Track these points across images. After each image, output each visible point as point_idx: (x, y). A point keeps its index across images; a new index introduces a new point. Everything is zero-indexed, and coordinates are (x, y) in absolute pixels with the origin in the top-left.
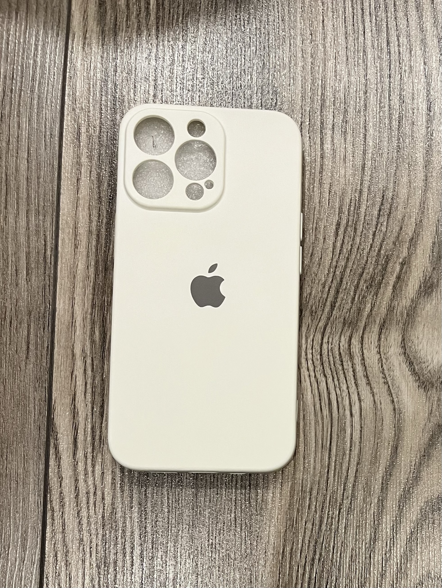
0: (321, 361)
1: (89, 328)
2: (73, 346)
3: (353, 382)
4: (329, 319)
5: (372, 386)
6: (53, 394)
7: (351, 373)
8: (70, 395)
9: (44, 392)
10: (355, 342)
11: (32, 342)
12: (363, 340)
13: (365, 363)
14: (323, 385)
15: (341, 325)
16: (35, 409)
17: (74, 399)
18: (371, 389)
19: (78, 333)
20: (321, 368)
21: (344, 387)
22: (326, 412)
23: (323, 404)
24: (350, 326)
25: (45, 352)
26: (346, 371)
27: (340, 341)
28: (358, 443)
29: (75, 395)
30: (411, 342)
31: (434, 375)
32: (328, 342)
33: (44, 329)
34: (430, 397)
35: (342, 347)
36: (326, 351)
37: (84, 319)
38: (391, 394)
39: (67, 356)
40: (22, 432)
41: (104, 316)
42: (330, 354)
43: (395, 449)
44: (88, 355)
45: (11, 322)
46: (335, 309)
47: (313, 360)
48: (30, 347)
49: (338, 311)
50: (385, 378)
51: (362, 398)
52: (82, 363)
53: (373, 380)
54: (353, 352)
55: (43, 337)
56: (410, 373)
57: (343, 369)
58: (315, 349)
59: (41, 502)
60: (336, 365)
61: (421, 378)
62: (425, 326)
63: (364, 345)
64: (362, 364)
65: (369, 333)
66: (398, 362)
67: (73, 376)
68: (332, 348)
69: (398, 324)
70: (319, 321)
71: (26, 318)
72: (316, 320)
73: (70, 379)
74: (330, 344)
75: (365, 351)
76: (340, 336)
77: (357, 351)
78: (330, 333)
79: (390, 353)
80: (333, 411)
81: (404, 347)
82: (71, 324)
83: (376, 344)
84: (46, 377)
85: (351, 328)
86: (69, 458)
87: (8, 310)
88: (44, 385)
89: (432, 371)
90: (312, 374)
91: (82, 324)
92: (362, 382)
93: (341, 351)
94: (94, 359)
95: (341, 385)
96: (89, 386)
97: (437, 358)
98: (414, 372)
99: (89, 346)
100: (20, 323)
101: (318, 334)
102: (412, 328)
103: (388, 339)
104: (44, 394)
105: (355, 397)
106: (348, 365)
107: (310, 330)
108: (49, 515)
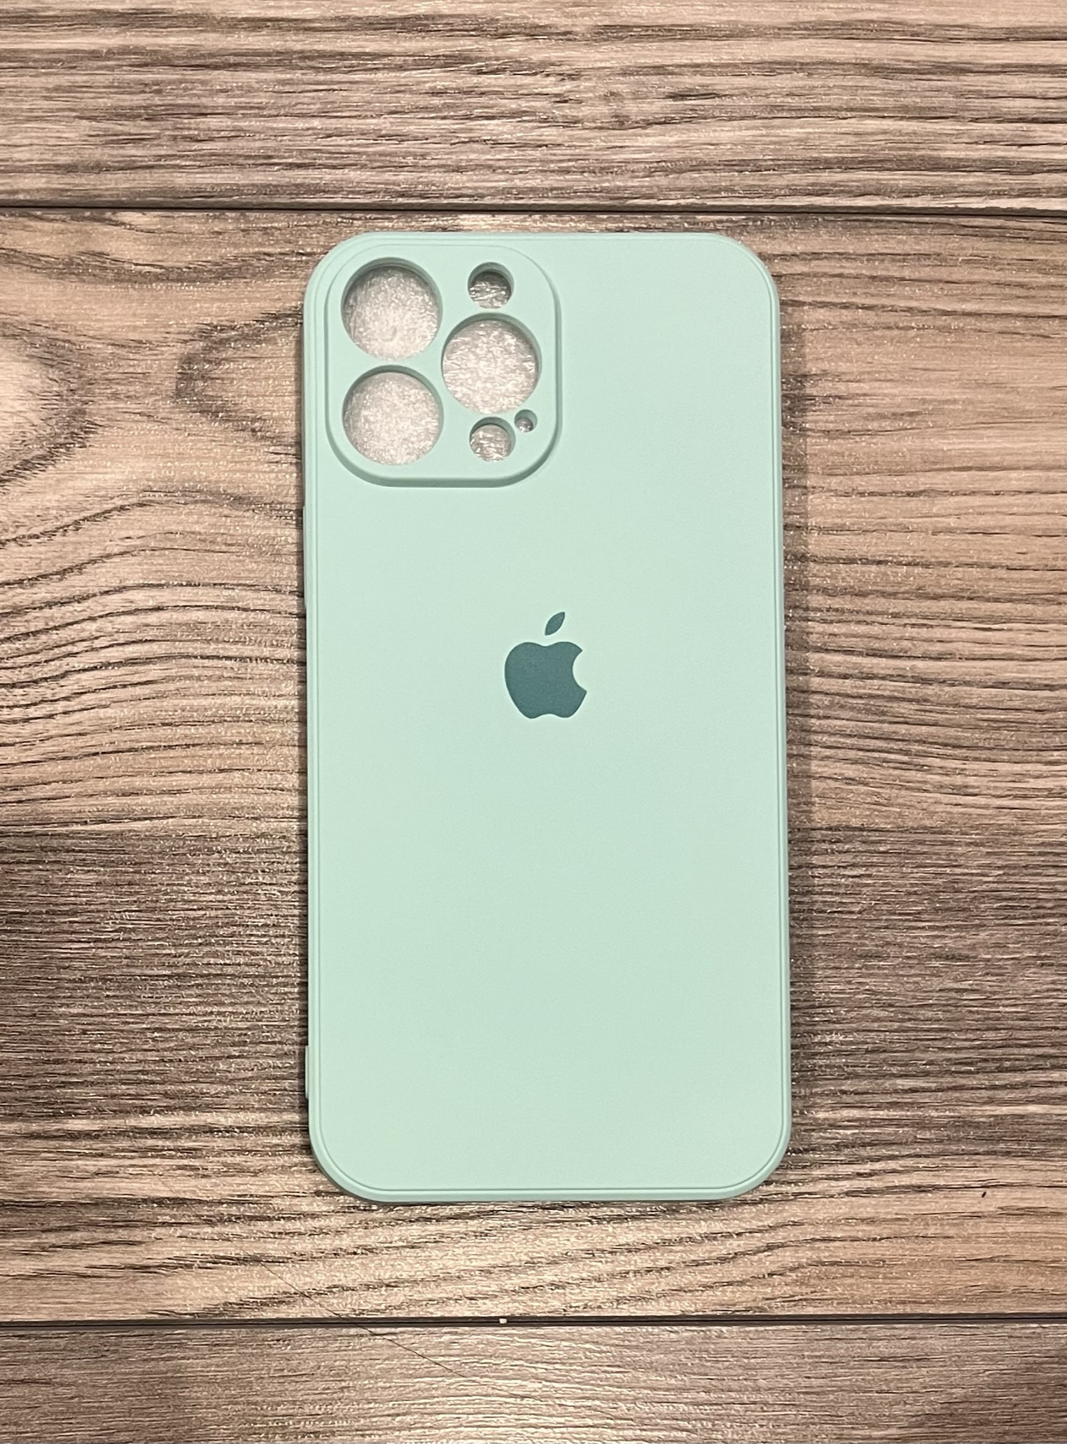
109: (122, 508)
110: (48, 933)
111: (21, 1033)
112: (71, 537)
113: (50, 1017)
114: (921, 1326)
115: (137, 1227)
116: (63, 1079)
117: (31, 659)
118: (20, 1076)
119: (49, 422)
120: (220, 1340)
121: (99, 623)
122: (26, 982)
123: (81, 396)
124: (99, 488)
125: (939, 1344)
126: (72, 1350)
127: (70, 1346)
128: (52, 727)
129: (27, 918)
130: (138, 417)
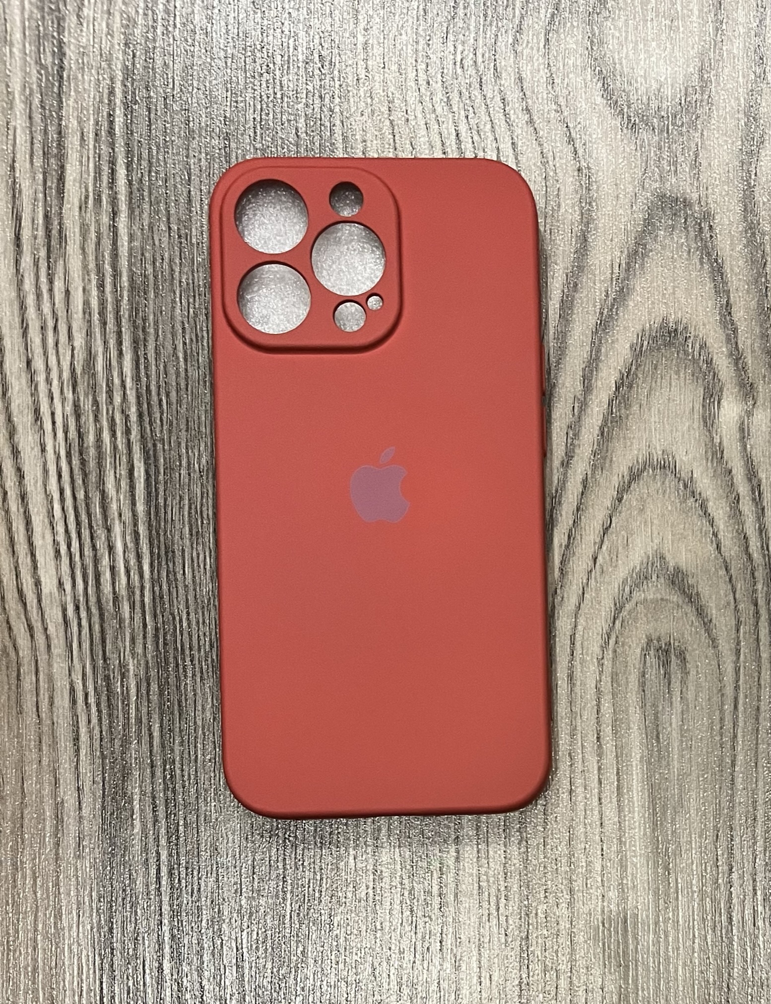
3: (502, 120)
5: (537, 127)
8: (5, 161)
13: (524, 85)
14: (448, 127)
17: (13, 168)
18: (535, 131)
21: (487, 130)
26: (489, 102)
29: (14, 161)
31: (648, 104)
43: (584, 239)
47: (428, 82)
51: (520, 150)
52: (24, 106)
53: (538, 115)
56: (605, 102)
57: (483, 97)
73: (5, 133)
81: (592, 56)
83: (542, 52)
92: (519, 119)
95: (482, 125)
96: (37, 145)
98: (612, 100)
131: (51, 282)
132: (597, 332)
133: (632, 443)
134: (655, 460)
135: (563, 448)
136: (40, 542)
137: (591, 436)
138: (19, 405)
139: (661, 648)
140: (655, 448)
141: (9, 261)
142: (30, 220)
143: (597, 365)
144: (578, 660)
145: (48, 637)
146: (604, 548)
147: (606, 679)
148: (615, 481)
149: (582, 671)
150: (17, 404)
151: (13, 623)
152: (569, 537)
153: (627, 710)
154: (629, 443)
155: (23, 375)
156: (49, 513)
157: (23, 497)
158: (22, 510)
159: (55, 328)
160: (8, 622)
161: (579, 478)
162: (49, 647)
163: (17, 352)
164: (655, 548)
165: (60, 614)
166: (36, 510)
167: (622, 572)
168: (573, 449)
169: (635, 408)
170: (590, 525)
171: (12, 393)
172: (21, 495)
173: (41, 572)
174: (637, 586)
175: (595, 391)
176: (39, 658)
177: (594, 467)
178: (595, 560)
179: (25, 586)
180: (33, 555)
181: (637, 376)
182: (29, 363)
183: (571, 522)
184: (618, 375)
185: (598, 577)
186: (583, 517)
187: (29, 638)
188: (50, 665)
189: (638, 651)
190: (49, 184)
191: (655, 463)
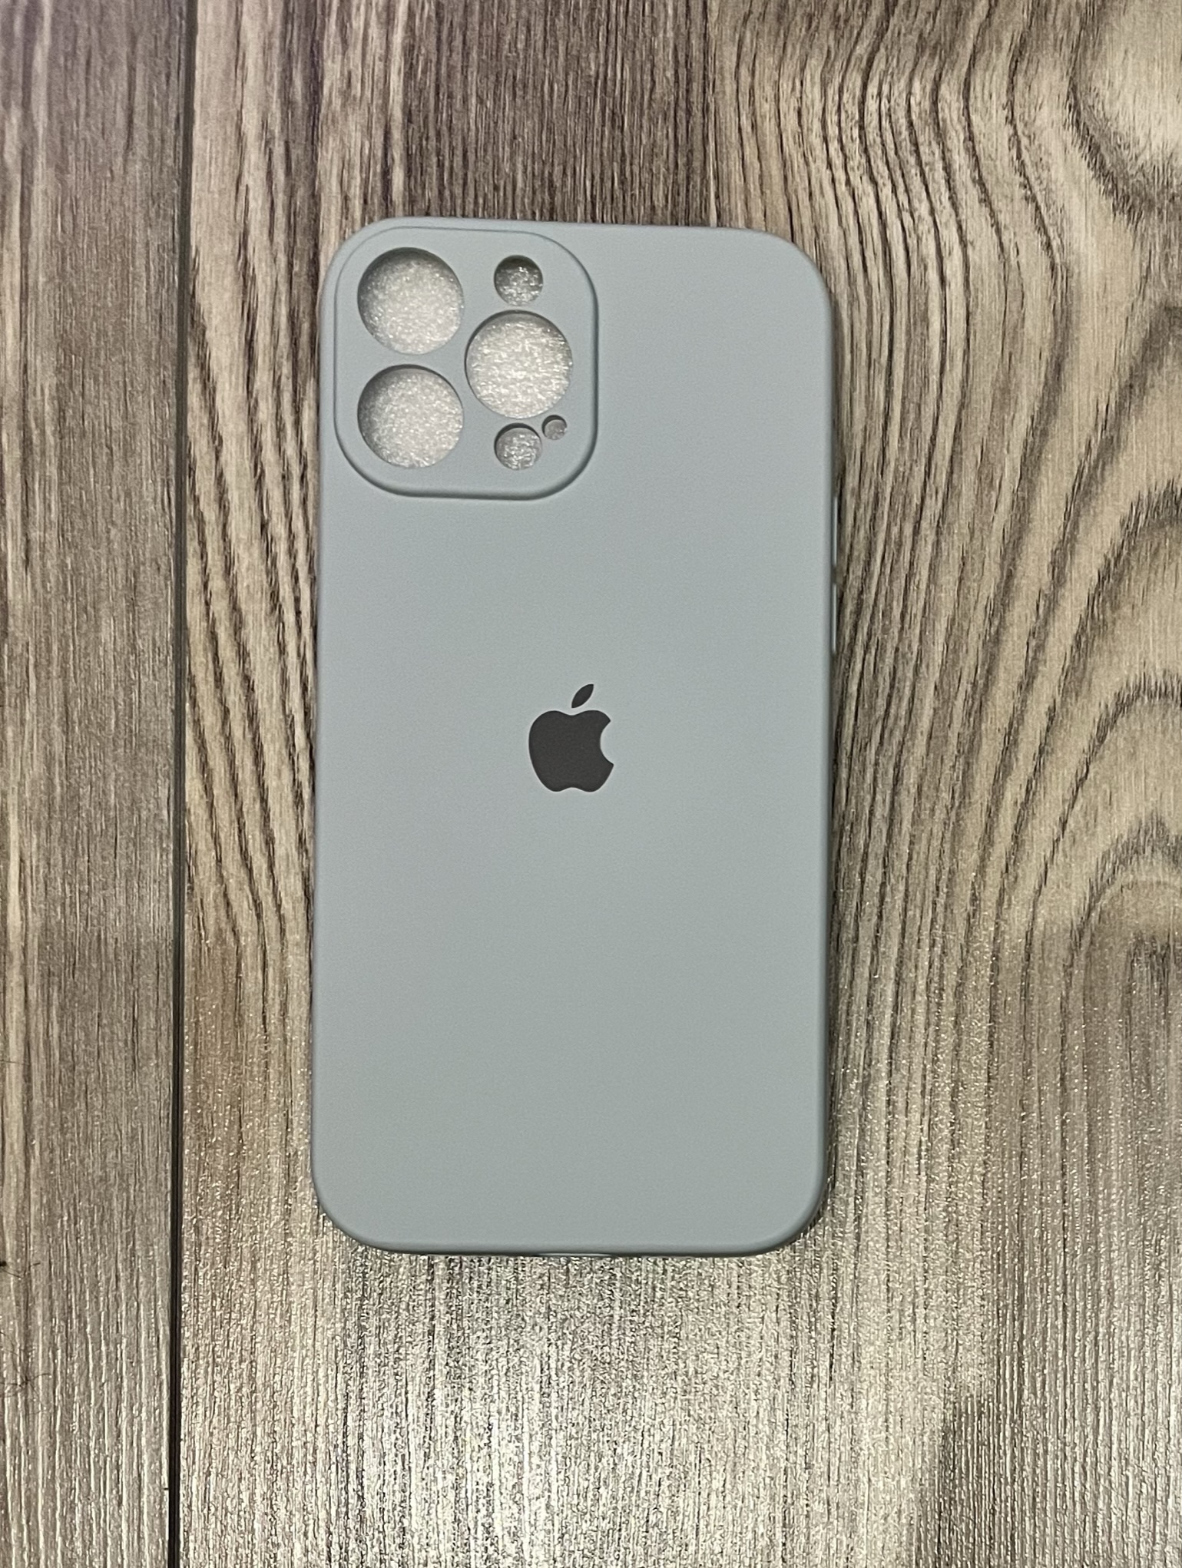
0: (861, 142)
1: (276, 70)
2: (240, 113)
3: (945, 196)
4: (880, 34)
5: (995, 207)
6: (193, 233)
7: (940, 174)
8: (233, 234)
9: (170, 229)
10: (949, 94)
11: (140, 106)
12: (969, 90)
13: (977, 149)
14: (868, 204)
15: (909, 53)
16: (148, 269)
17: (243, 244)
18: (993, 214)
19: (251, 82)
20: (864, 161)
21: (923, 209)
22: (877, 273)
23: (869, 254)
24: (935, 54)
25: (170, 131)
26: (927, 169)
27: (910, 93)
28: (959, 354)
29: (245, 234)
30: (1094, 94)
31: (1154, 178)
32: (880, 94)
33: (168, 76)
34: (1143, 235)
35: (915, 108)
36: (876, 116)
37: (266, 49)
38: (1044, 227)
39: (225, 140)
40: (120, 326)
41: (313, 41)
42: (885, 124)
43: (1057, 367)
44: (277, 135)
45: (88, 63)
46: (897, 11)
47: (840, 141)
48: (136, 121)
49: (903, 17)
50: (1027, 185)
51: (969, 238)
52: (262, 155)
53: (997, 190)
54: (944, 121)
55: (167, 96)
56: (1092, 173)
57: (919, 162)
58: (846, 112)
59: (169, 498)
60: (900, 153)
61: (1120, 186)
62: (1130, 55)
63: (972, 101)
64: (967, 150)
65: (986, 70)
66: (1061, 148)
67: (242, 188)
68: (889, 110)
69: (1058, 48)
70: (856, 43)
71: (123, 51)
72: (849, 39)
73: (233, 194)
74: (884, 101)
75: (973, 117)
76: (911, 80)
77: (955, 118)
78: (886, 72)
79: (1038, 123)
80: (894, 271)
81: (1075, 107)
82: (234, 62)
83: (1004, 100)
84: (175, 191)
85: (937, 59)
86: (237, 389)
87: (83, 33)
88: (170, 211)
89: (1148, 170)
90: (840, 175)
91: (260, 61)
92: (969, 195)
93: (914, 117)
94: (291, 145)
95: (916, 203)
96: (280, 213)
97: (1160, 134)
98: (1101, 171)
99: (278, 115)
100: (111, 65)
101: (854, 73)
102: (1094, 58)
103: (1035, 85)
104: (170, 234)
105: (950, 236)
106: (930, 152)
107: (833, 65)
108: (191, 529)
109: (1049, 246)
110: (602, 155)
111: (496, 123)
112: (1019, 193)
113: (513, 154)
114: (171, 1064)
115: (288, 236)
116: (447, 164)
117: (890, 146)
118: (451, 121)
119: (1140, 174)
120: (166, 322)
121: (929, 219)
122: (550, 131)
123: (1168, 207)
124: (1070, 222)
125: (151, 1082)
126: (161, 171)
127: (165, 170)
128: (819, 166)
129: (617, 132)
130: (1145, 265)
131: (297, 411)
132: (1073, 500)
133: (1120, 660)
134: (1153, 683)
135: (1022, 663)
136: (274, 784)
137: (1062, 648)
138: (248, 586)
139: (1155, 952)
140: (1154, 667)
141: (237, 379)
142: (268, 322)
143: (1073, 547)
144: (1036, 967)
145: (281, 918)
146: (1077, 807)
147: (1076, 993)
148: (1095, 712)
149: (1041, 983)
150: (245, 584)
151: (232, 897)
152: (1028, 791)
153: (1105, 1041)
154: (1115, 660)
155: (256, 543)
156: (287, 740)
157: (252, 717)
158: (249, 736)
159: (303, 477)
160: (225, 895)
161: (1044, 708)
162: (282, 931)
163: (246, 511)
164: (1151, 808)
165: (299, 885)
166: (269, 736)
167: (1102, 843)
168: (1037, 667)
169: (1126, 610)
170: (1057, 774)
171: (239, 568)
172: (248, 715)
173: (275, 825)
174: (1123, 862)
175: (1068, 585)
176: (268, 947)
177: (1065, 692)
178: (1064, 824)
179: (251, 842)
180: (264, 800)
181: (1129, 563)
182: (264, 526)
183: (1031, 770)
184: (1101, 561)
185: (1067, 849)
186: (1047, 764)
187: (255, 918)
188: (283, 958)
189: (1123, 956)
190: (296, 269)
191: (1153, 688)
